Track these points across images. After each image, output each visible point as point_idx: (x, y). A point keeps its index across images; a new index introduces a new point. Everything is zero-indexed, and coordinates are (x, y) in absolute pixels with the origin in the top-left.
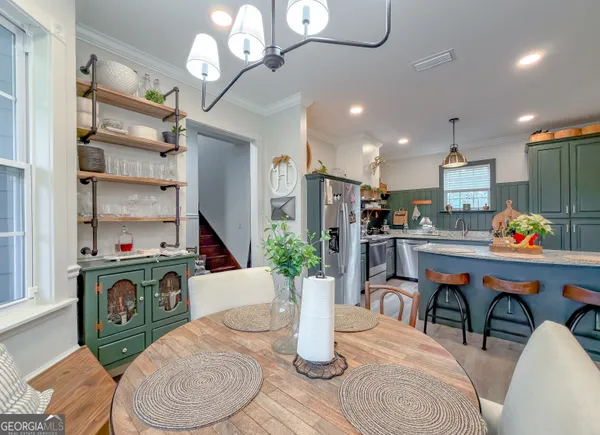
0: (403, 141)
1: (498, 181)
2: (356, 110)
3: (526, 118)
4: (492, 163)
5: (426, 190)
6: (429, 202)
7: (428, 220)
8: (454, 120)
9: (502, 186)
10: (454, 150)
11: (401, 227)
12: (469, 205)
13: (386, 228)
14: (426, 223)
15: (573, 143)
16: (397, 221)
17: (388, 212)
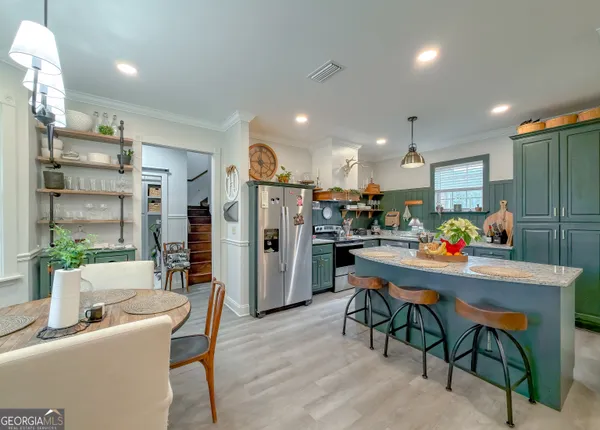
0: (381, 142)
1: (492, 179)
2: (301, 119)
3: (500, 109)
4: (485, 159)
5: (418, 190)
6: (420, 202)
7: (418, 221)
8: (412, 119)
9: (496, 184)
10: (413, 150)
11: (390, 228)
12: (460, 206)
13: (376, 228)
14: (415, 224)
15: (564, 134)
16: (388, 221)
17: (381, 212)
